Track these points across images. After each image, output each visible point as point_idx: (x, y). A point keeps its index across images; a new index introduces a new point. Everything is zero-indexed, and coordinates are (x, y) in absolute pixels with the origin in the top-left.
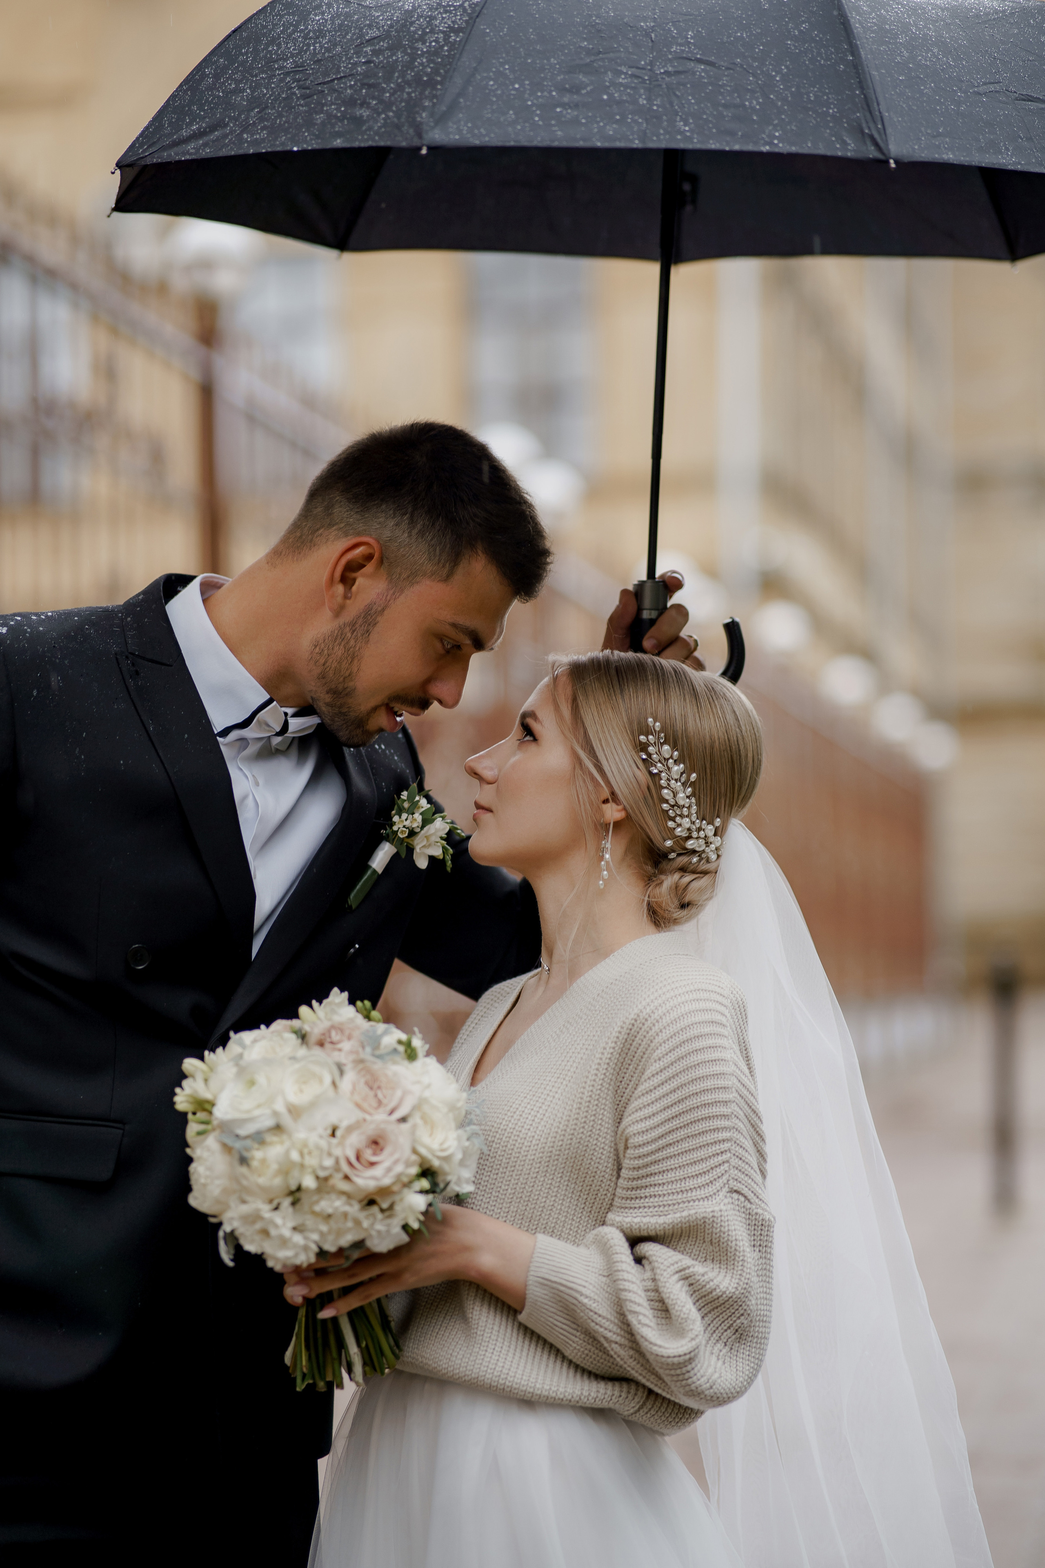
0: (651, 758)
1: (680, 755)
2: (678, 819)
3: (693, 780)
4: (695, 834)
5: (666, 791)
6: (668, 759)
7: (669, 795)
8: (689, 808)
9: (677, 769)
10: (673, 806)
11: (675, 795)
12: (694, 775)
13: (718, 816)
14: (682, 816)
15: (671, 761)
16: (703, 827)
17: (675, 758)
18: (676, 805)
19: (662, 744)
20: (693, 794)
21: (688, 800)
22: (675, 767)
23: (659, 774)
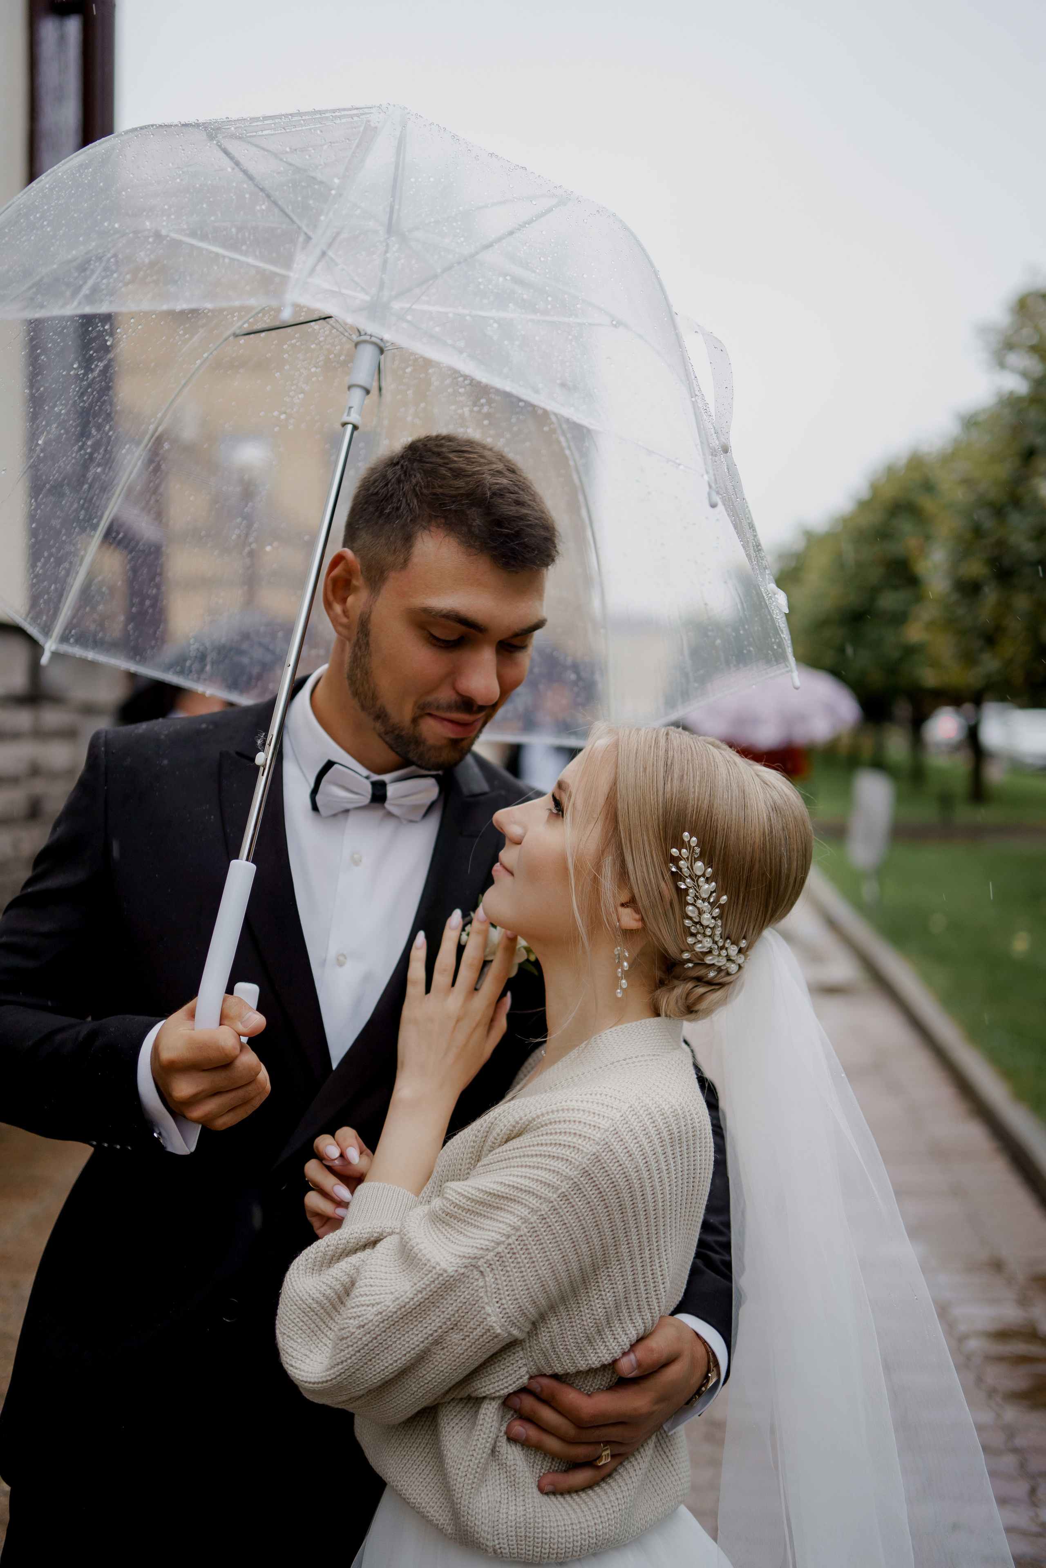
0: (681, 872)
1: (713, 872)
2: (699, 937)
3: (723, 902)
4: (716, 952)
5: (690, 908)
6: (699, 877)
7: (693, 912)
8: (713, 929)
9: (707, 888)
10: (696, 923)
11: (700, 913)
12: (725, 897)
13: (744, 938)
14: (705, 935)
15: (702, 879)
16: (726, 946)
17: (708, 875)
18: (699, 923)
19: (696, 860)
20: (720, 917)
21: (713, 921)
22: (706, 886)
23: (686, 890)
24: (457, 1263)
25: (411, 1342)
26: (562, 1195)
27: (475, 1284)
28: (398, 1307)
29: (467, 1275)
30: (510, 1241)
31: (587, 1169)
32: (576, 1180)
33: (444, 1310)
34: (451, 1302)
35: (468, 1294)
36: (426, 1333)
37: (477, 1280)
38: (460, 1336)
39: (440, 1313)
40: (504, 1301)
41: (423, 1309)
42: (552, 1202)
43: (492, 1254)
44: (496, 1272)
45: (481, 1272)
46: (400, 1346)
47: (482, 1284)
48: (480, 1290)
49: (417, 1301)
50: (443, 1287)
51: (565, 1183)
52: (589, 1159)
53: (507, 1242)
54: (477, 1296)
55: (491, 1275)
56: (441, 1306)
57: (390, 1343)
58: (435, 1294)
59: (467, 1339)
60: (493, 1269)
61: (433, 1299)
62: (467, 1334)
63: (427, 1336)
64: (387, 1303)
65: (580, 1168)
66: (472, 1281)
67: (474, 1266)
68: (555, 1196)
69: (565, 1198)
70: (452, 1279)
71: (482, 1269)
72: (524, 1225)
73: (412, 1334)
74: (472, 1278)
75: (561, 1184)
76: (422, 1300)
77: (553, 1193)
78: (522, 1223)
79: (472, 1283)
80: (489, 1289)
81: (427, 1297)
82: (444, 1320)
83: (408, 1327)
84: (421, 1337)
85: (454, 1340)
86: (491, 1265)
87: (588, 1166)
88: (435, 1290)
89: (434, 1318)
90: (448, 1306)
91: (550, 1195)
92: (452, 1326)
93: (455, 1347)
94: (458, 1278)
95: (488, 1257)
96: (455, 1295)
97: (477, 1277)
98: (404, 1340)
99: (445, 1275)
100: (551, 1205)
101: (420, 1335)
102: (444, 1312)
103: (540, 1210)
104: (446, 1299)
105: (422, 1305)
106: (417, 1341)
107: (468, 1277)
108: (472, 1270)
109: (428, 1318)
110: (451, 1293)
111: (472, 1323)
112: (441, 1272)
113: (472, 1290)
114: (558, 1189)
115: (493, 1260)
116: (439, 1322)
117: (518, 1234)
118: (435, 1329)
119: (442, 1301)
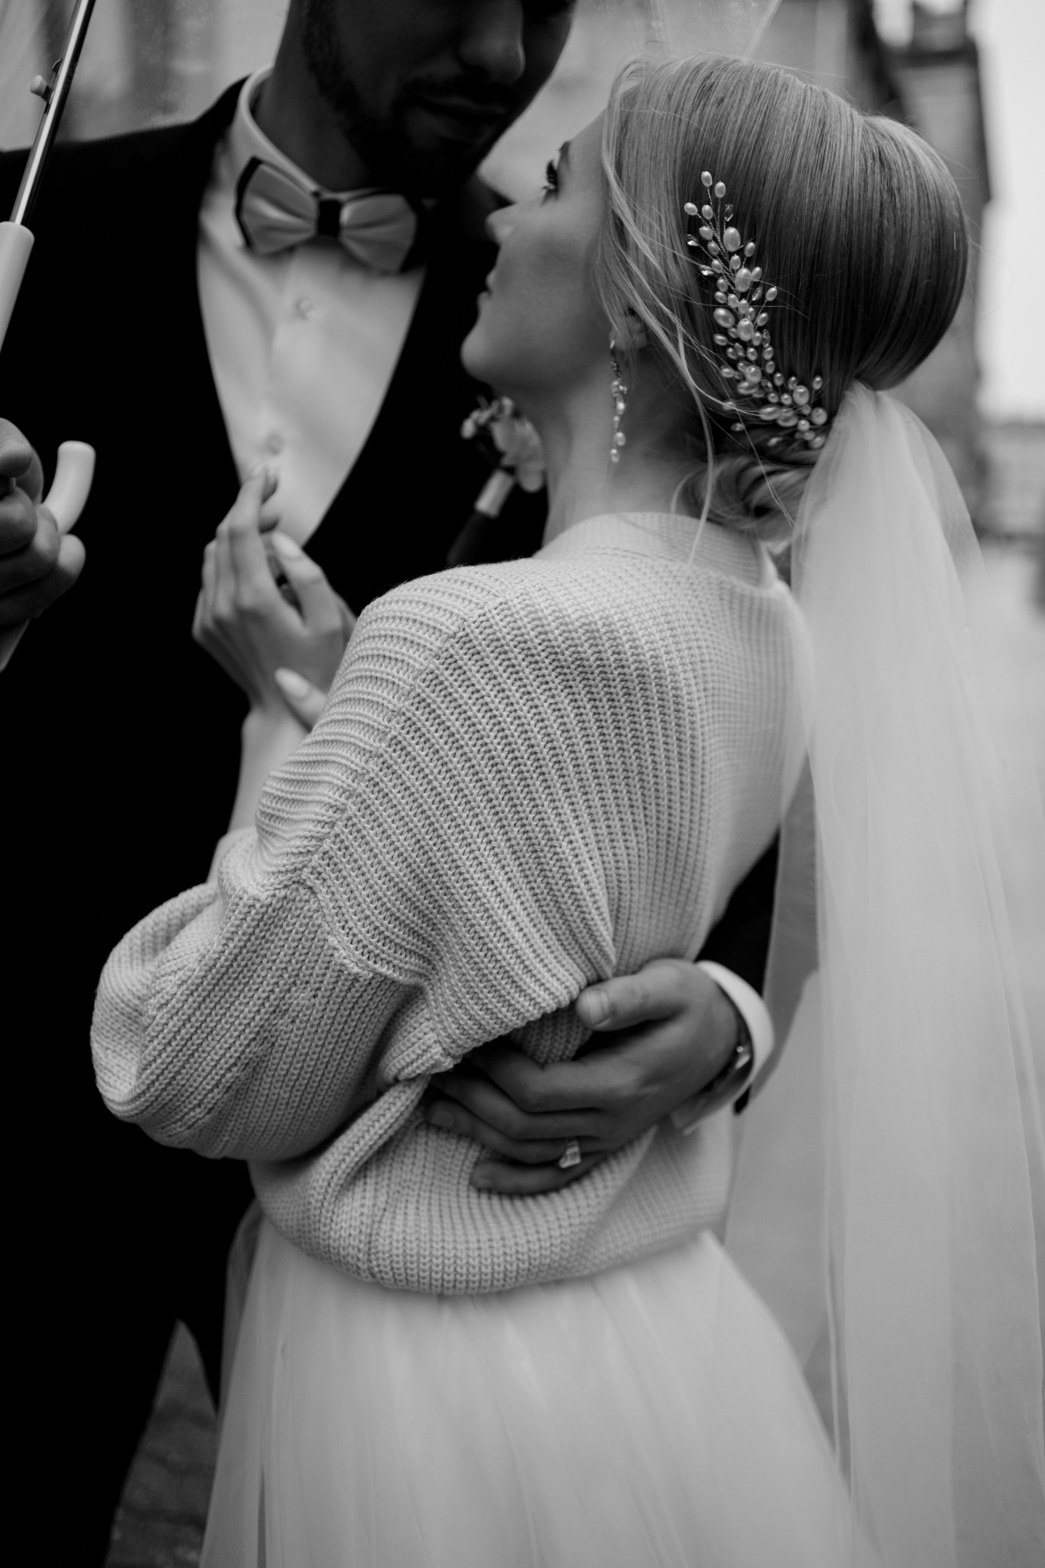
0: (702, 248)
1: (755, 250)
2: (742, 365)
3: (772, 300)
4: (773, 397)
5: (721, 312)
6: (731, 254)
7: (726, 319)
8: (761, 348)
9: (746, 274)
10: (732, 341)
11: (737, 321)
12: (773, 290)
13: (819, 373)
14: (747, 361)
15: (738, 258)
16: (791, 387)
17: (747, 254)
18: (738, 339)
19: (729, 225)
20: (769, 326)
21: (758, 334)
22: (744, 271)
23: (713, 278)
24: (272, 884)
25: (242, 1016)
26: (394, 741)
27: (306, 908)
28: (206, 968)
29: (292, 897)
30: (337, 830)
31: (423, 695)
32: (409, 714)
33: (274, 957)
34: (281, 943)
35: (301, 926)
36: (259, 999)
37: (307, 901)
38: (308, 993)
39: (270, 964)
40: (351, 924)
41: (243, 963)
42: (382, 756)
43: (316, 856)
44: (329, 883)
45: (310, 888)
46: (227, 1026)
47: (315, 906)
48: (315, 916)
49: (230, 954)
50: (261, 924)
51: (394, 722)
52: (424, 680)
53: (333, 833)
54: (313, 925)
55: (324, 890)
56: (269, 954)
57: (212, 1025)
58: (253, 938)
59: (320, 994)
60: (324, 880)
61: (252, 945)
62: (317, 985)
63: (260, 1002)
64: (191, 966)
65: (413, 694)
66: (300, 905)
67: (298, 882)
68: (384, 745)
69: (399, 747)
70: (270, 909)
71: (309, 883)
72: (350, 800)
73: (240, 1004)
74: (300, 901)
75: (389, 725)
76: (236, 951)
77: (380, 740)
78: (347, 799)
79: (302, 909)
80: (325, 911)
81: (242, 944)
82: (279, 972)
83: (231, 996)
84: (254, 1005)
85: (302, 1002)
86: (320, 873)
87: (423, 691)
88: (250, 930)
89: (263, 974)
90: (278, 950)
91: (377, 744)
92: (292, 980)
93: (308, 1012)
94: (278, 906)
95: (313, 863)
96: (283, 933)
97: (306, 897)
98: (231, 1016)
99: (258, 905)
100: (381, 760)
101: (251, 1004)
102: (274, 961)
103: (368, 772)
104: (273, 942)
105: (239, 958)
106: (250, 1012)
107: (294, 900)
108: (297, 890)
109: (255, 975)
110: (276, 931)
111: (317, 968)
112: (251, 902)
113: (305, 917)
114: (385, 734)
115: (320, 865)
116: (272, 977)
117: (345, 816)
118: (270, 988)
119: (267, 945)
